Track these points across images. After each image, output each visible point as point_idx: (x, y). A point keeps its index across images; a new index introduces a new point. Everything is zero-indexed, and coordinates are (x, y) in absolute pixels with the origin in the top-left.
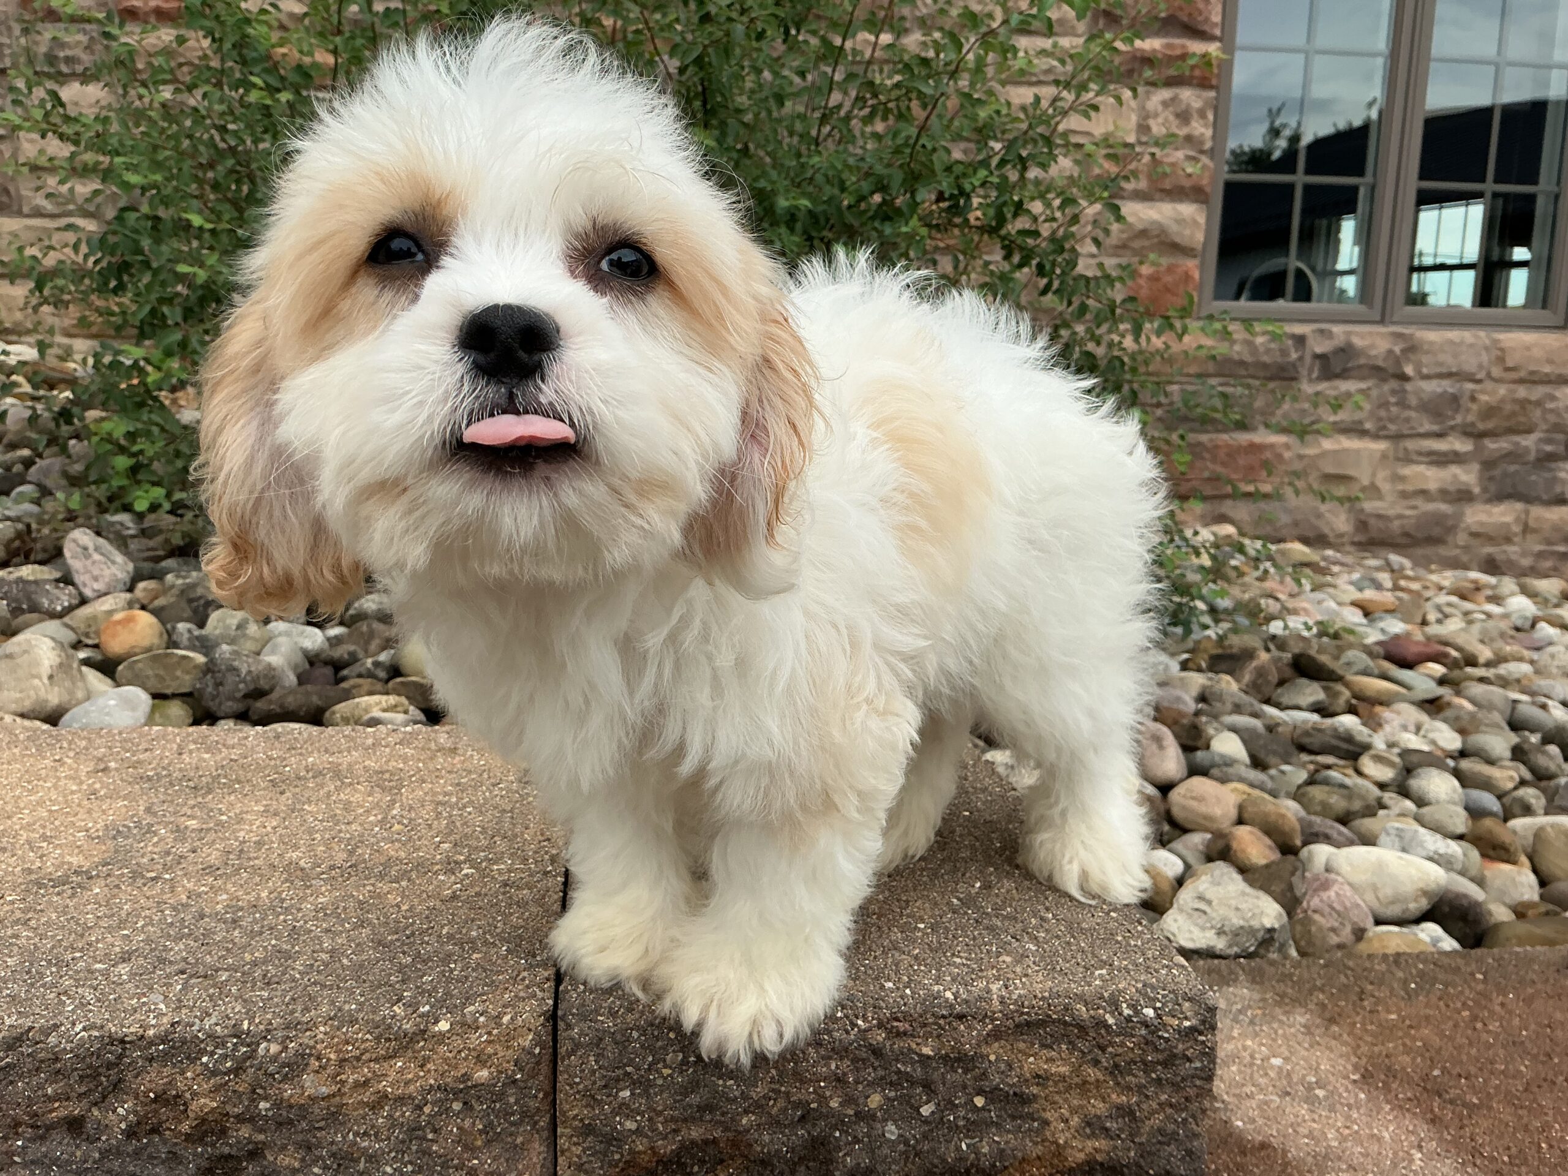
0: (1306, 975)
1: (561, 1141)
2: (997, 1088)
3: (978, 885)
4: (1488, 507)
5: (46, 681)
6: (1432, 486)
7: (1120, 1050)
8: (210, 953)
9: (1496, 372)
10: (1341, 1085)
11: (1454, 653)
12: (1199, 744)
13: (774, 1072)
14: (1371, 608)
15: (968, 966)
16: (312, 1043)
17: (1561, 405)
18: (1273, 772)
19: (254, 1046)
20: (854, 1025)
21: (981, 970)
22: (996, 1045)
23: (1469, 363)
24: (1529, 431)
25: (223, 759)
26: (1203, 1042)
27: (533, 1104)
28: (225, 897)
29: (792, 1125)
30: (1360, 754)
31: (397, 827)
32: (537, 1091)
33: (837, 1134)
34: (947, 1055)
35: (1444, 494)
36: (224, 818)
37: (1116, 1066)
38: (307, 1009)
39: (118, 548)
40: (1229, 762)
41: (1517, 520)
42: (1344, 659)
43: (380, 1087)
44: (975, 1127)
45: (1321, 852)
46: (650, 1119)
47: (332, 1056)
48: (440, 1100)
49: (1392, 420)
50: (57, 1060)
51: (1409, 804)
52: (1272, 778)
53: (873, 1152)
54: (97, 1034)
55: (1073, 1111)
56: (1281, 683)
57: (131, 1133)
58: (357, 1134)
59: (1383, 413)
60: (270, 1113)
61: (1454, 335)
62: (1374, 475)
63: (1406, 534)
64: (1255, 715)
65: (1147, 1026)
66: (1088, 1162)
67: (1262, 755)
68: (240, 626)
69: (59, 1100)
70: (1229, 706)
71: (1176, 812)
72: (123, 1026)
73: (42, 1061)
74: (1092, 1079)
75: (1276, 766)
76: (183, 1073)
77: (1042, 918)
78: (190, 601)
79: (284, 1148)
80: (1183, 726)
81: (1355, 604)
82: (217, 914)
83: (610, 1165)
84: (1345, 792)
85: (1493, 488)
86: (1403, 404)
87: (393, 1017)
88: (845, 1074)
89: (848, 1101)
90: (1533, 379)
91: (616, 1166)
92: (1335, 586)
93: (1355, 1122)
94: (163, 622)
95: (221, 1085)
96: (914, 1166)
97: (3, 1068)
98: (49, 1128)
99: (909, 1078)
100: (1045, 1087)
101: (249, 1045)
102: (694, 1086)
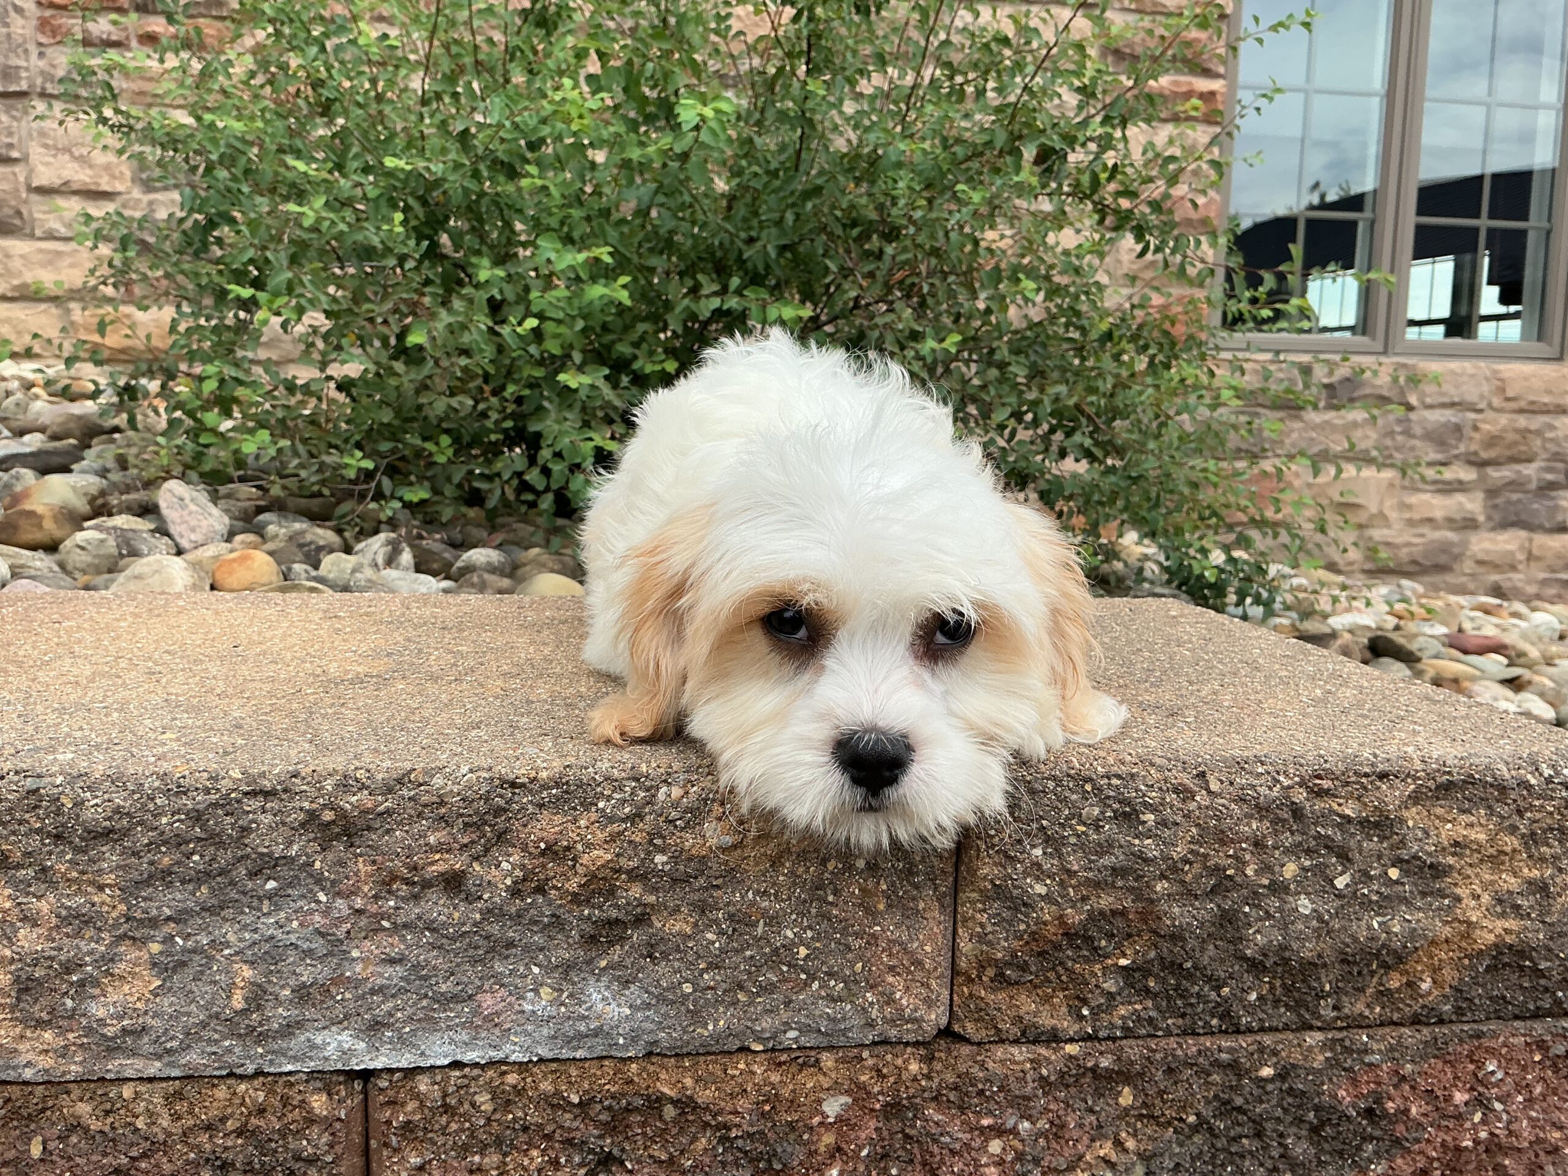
1: (966, 910)
2: (1415, 857)
4: (1492, 535)
6: (1438, 514)
7: (1538, 816)
9: (1496, 402)
11: (1511, 649)
13: (1194, 830)
14: (1407, 616)
15: (1367, 737)
17: (1560, 434)
19: (652, 791)
20: (1276, 782)
21: (1383, 740)
22: (1415, 809)
23: (1471, 394)
24: (1529, 461)
27: (938, 864)
28: (542, 691)
29: (1205, 896)
33: (1248, 908)
34: (1367, 818)
35: (1451, 523)
37: (1533, 834)
41: (1521, 548)
42: (1417, 644)
44: (1385, 904)
46: (1061, 883)
49: (1398, 449)
50: (442, 803)
53: (1286, 927)
54: (485, 775)
55: (1485, 887)
56: (1367, 661)
57: (515, 892)
58: (756, 893)
59: (1388, 442)
60: (667, 868)
61: (1454, 365)
62: (1381, 502)
63: (1415, 562)
66: (1496, 945)
69: (441, 851)
72: (512, 768)
73: (426, 806)
74: (1508, 849)
76: (575, 821)
77: (1406, 711)
78: (301, 546)
79: (677, 910)
81: (1391, 613)
83: (1016, 938)
85: (1497, 517)
86: (1407, 433)
88: (1264, 837)
89: (1266, 868)
90: (1533, 409)
91: (1021, 938)
94: (279, 564)
95: (618, 835)
96: (1326, 946)
97: (381, 814)
98: (427, 884)
99: (1329, 845)
100: (1461, 856)
101: (648, 790)
102: (1109, 845)
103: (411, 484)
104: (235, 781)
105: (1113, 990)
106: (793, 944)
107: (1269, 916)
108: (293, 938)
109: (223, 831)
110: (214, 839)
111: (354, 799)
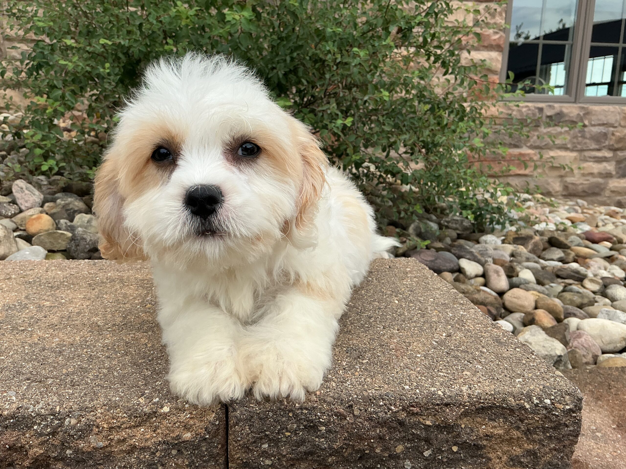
0: (581, 377)
2: (465, 442)
3: (444, 334)
4: (618, 180)
6: (595, 171)
7: (531, 422)
8: (45, 369)
9: (623, 123)
10: (609, 431)
11: (615, 239)
12: (514, 274)
13: (346, 434)
14: (574, 220)
15: (448, 377)
16: (94, 418)
18: (547, 286)
19: (62, 420)
20: (390, 409)
21: (455, 379)
22: (465, 419)
23: (612, 119)
25: (68, 274)
26: (575, 417)
27: (215, 451)
28: (57, 339)
29: (355, 462)
30: (584, 279)
31: (149, 306)
32: (218, 444)
33: (379, 466)
34: (439, 425)
35: (600, 175)
36: (63, 301)
37: (528, 430)
38: (92, 400)
39: (38, 190)
40: (527, 282)
42: (570, 240)
43: (132, 442)
44: (452, 462)
45: (573, 322)
46: (279, 459)
47: (105, 426)
48: (165, 449)
49: (579, 143)
51: (607, 300)
52: (547, 289)
55: (504, 453)
56: (544, 249)
58: (120, 467)
59: (575, 141)
60: (72, 456)
61: (605, 107)
63: (584, 191)
64: (536, 262)
65: (546, 409)
67: (541, 279)
68: (89, 222)
70: (524, 259)
71: (507, 304)
74: (516, 437)
75: (548, 284)
76: (24, 434)
77: (481, 352)
78: (67, 210)
80: (506, 266)
81: (568, 218)
82: (52, 348)
84: (579, 294)
85: (621, 172)
86: (583, 137)
87: (138, 405)
88: (384, 435)
89: (386, 449)
92: (558, 211)
93: (618, 449)
94: (54, 220)
95: (45, 441)
99: (418, 437)
100: (490, 441)
101: (59, 420)
102: (302, 442)
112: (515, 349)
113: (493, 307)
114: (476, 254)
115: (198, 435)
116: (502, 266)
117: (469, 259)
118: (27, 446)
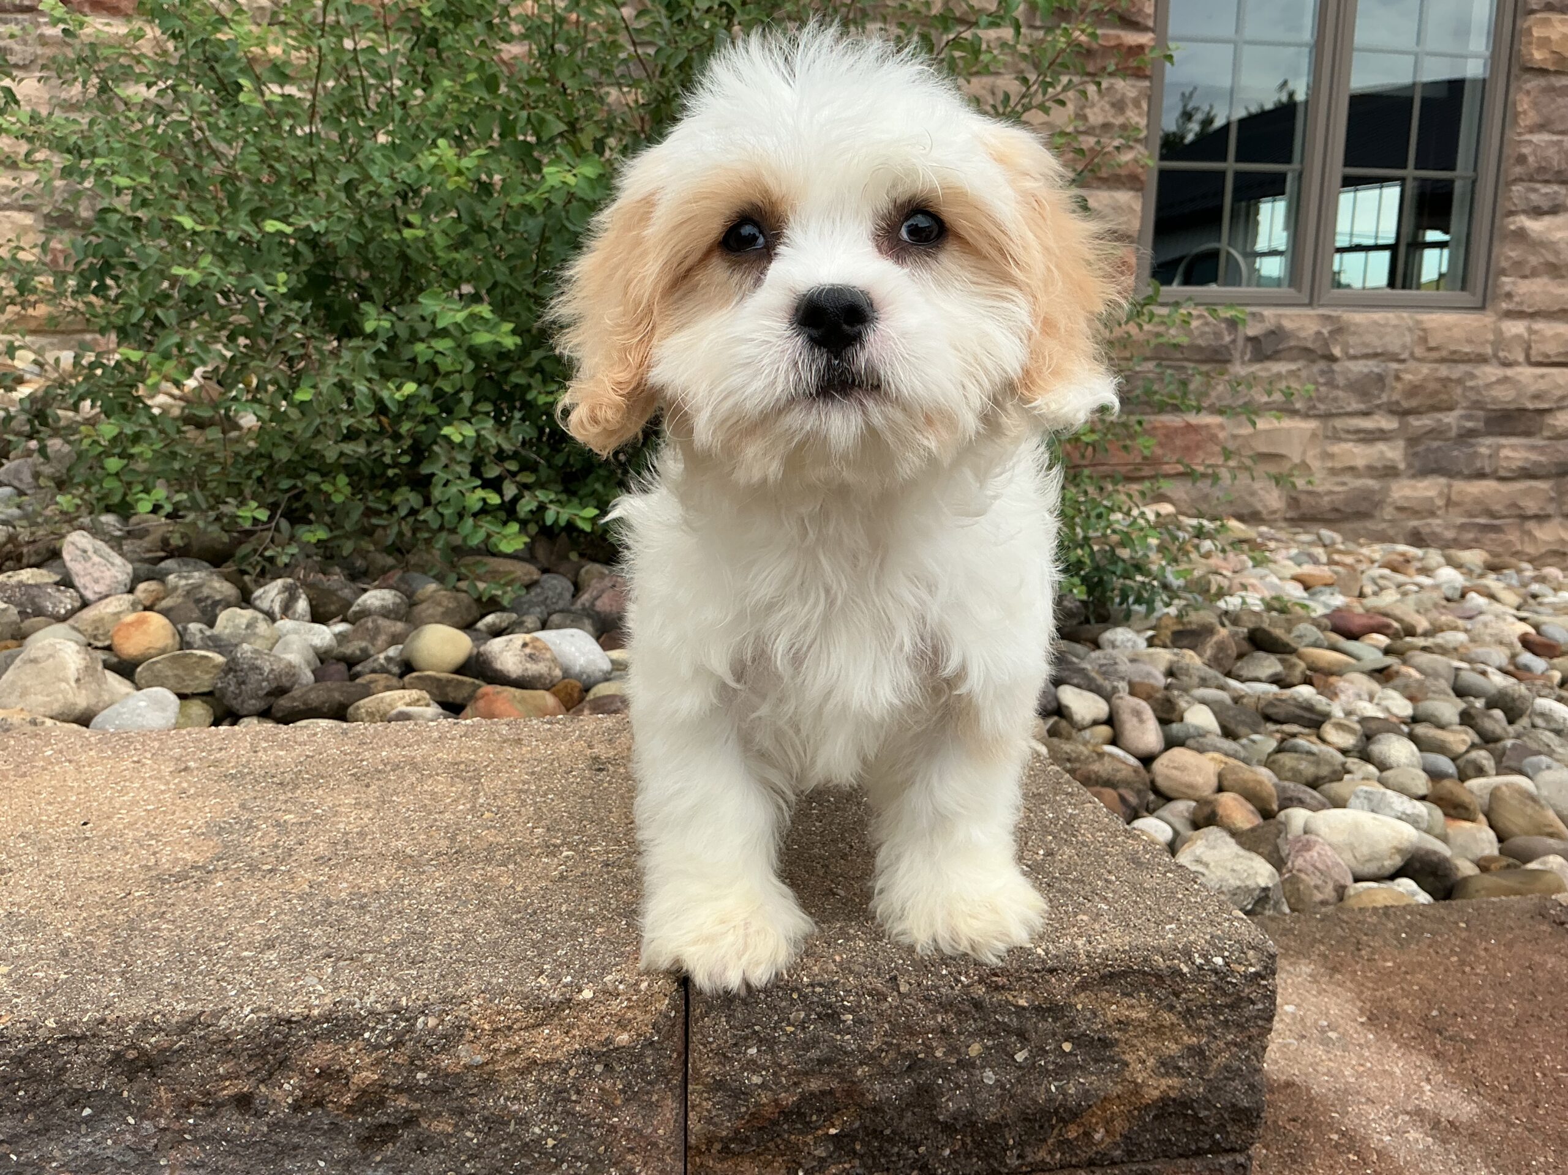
0: (1305, 929)
1: (692, 1097)
2: (1084, 1035)
3: (1041, 852)
4: (1413, 482)
5: (73, 684)
6: (1360, 463)
7: (1192, 996)
8: (348, 937)
9: (1419, 352)
10: (1351, 1028)
11: (1396, 625)
12: (1174, 716)
13: (887, 1026)
14: (1310, 581)
15: (1052, 926)
16: (466, 1015)
17: (1481, 382)
18: (1244, 741)
19: (411, 1021)
20: (958, 981)
21: (1064, 929)
22: (1083, 995)
23: (1394, 344)
24: (1450, 409)
25: (299, 756)
26: (1265, 986)
27: (667, 1064)
28: (345, 885)
29: (902, 1074)
30: (1323, 722)
31: (487, 815)
32: (672, 1051)
33: (940, 1081)
34: (1040, 1005)
35: (1371, 471)
36: (319, 811)
38: (457, 985)
40: (1202, 733)
41: (1441, 494)
42: (1295, 633)
43: (530, 1053)
44: (1063, 1071)
45: (1298, 816)
46: (775, 1074)
47: (486, 1027)
48: (585, 1063)
49: (1320, 400)
50: (228, 1040)
51: (1371, 769)
52: (1243, 746)
53: (973, 1096)
54: (265, 1015)
55: (1149, 1053)
56: (1240, 656)
57: (296, 1107)
58: (507, 1099)
60: (428, 1083)
61: (1378, 316)
62: (1304, 453)
63: (1336, 510)
64: (1221, 688)
65: (1217, 973)
66: (1162, 1099)
67: (1232, 726)
68: (250, 626)
69: (230, 1079)
70: (1196, 680)
71: (1160, 782)
72: (288, 1007)
73: (214, 1043)
74: (1168, 1023)
75: (1246, 736)
76: (345, 1048)
77: (1106, 880)
78: (198, 601)
79: (439, 1114)
80: (1157, 700)
81: (1296, 578)
82: (343, 901)
83: (737, 1118)
84: (1311, 758)
85: (1417, 464)
86: (1331, 384)
87: (539, 988)
88: (949, 1026)
89: (952, 1050)
90: (1454, 359)
91: (742, 1118)
92: (1275, 562)
93: (1367, 1060)
94: (174, 623)
95: (383, 1059)
96: (1009, 1110)
97: (177, 1051)
98: (219, 1105)
99: (1008, 1030)
100: (1126, 1031)
101: (407, 1020)
102: (815, 1042)
103: (310, 522)
104: (50, 1030)
105: (824, 1155)
106: (541, 1138)
107: (958, 1087)
108: (109, 1153)
109: (42, 1071)
110: (35, 1077)
111: (153, 1040)
112: (1164, 874)
113: (1132, 789)
114: (1093, 674)
115: (639, 1035)
116: (1148, 698)
117: (1078, 686)
118: (350, 1069)
